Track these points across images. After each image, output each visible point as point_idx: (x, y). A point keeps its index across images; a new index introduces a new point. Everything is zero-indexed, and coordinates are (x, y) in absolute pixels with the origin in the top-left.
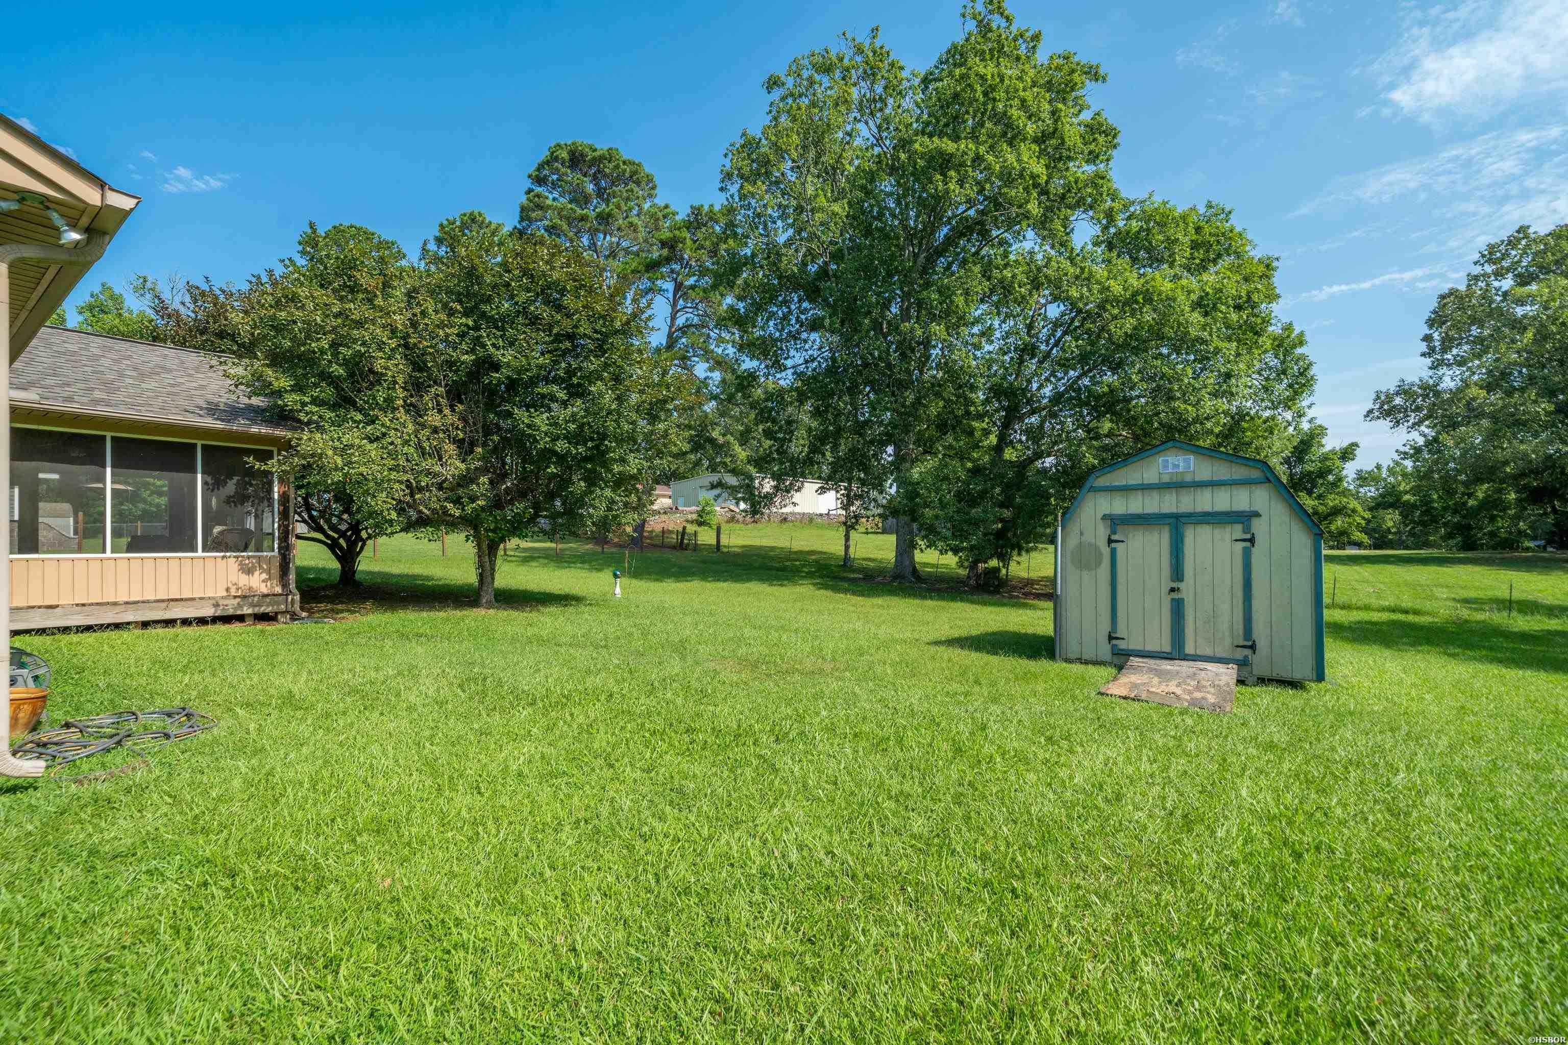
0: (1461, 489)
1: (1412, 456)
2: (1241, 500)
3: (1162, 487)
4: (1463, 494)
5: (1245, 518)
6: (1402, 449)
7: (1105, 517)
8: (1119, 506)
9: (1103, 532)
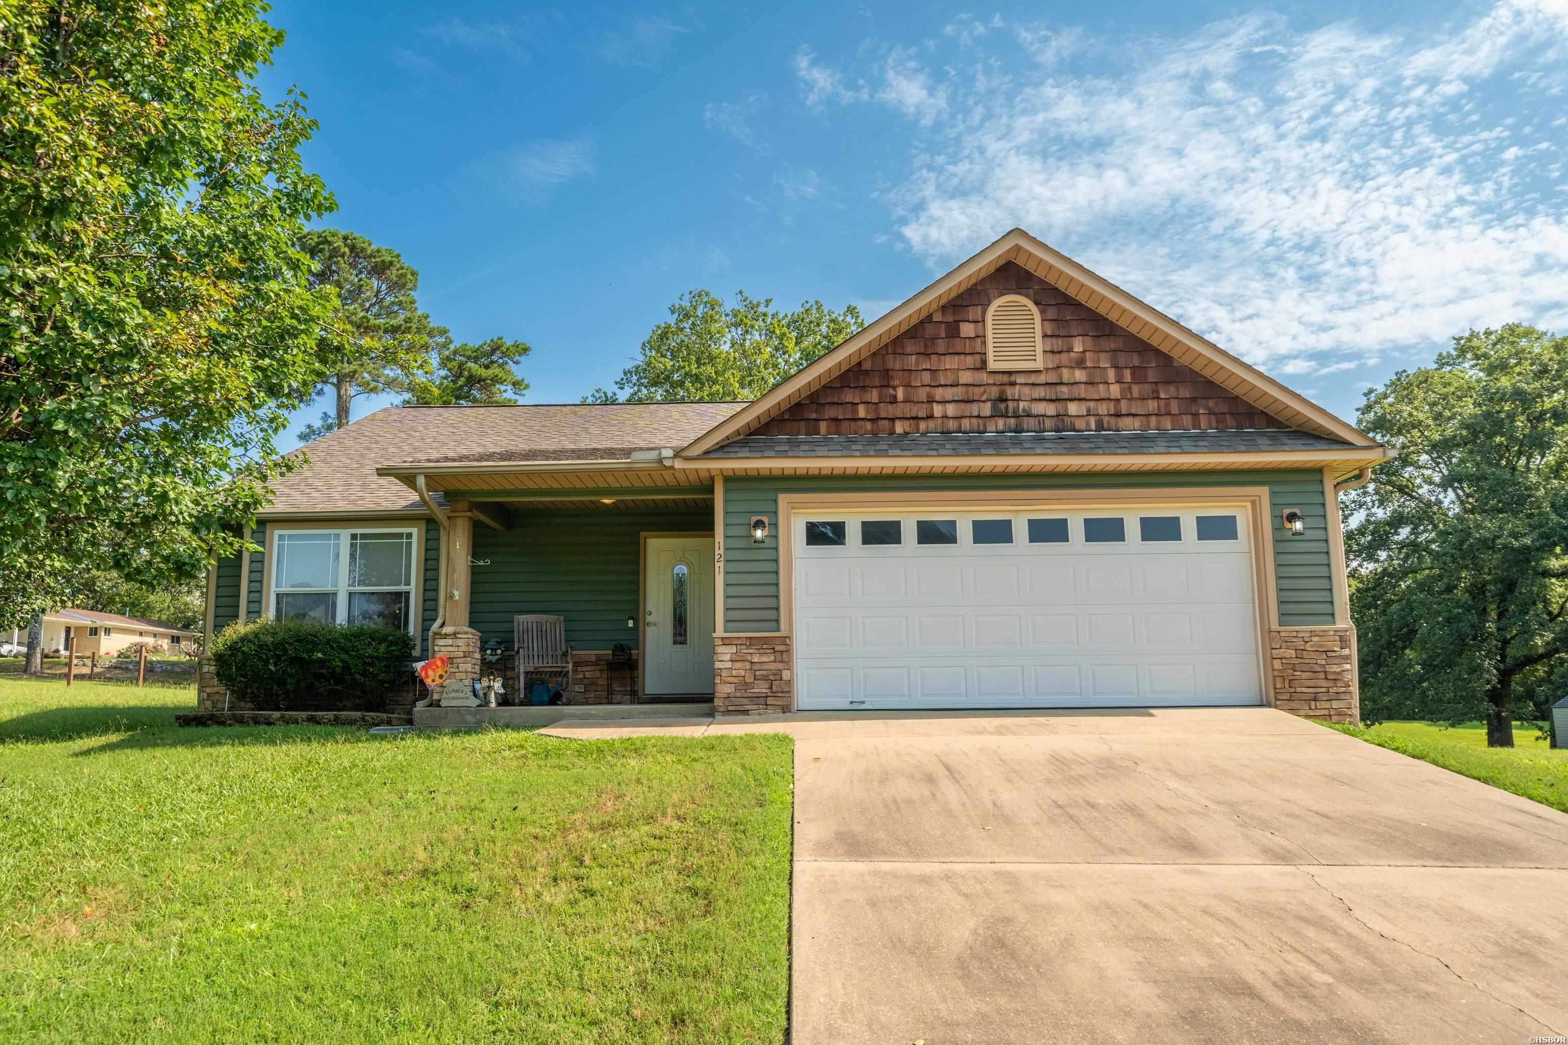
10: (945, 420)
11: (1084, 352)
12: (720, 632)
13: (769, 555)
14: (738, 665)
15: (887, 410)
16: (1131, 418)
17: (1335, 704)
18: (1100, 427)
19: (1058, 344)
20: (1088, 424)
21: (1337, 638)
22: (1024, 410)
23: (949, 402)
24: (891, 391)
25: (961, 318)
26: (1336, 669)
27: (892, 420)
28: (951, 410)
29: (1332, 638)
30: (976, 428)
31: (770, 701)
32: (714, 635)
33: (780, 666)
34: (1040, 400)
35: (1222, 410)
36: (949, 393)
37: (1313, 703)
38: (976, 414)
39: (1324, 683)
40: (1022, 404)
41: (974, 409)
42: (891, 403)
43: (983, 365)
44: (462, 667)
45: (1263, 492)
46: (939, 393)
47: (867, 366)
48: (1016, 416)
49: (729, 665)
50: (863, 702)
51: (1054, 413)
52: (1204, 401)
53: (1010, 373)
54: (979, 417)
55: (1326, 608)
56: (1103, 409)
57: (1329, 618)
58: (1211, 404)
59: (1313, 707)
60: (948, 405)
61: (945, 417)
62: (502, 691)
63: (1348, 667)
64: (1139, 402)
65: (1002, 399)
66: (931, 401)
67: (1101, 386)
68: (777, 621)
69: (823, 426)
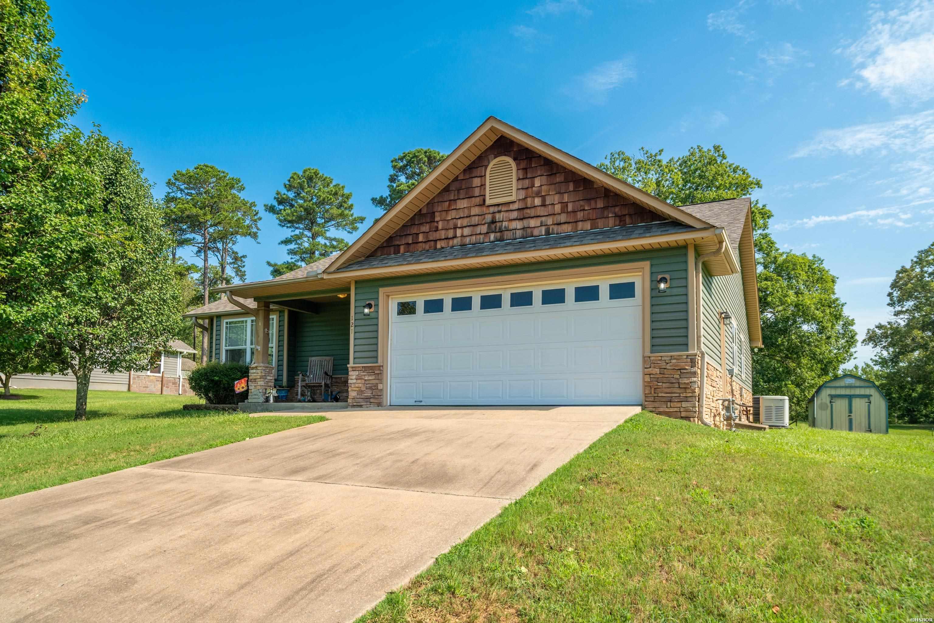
0: (909, 386)
1: (880, 363)
2: (867, 392)
3: (846, 387)
4: (909, 389)
5: (868, 396)
6: (874, 358)
7: (829, 395)
8: (833, 392)
9: (828, 399)
10: (463, 238)
11: (541, 186)
12: (351, 364)
13: (374, 322)
14: (359, 381)
15: (433, 236)
16: (566, 225)
17: (684, 404)
18: (548, 233)
19: (527, 183)
20: (541, 231)
21: (689, 360)
22: (505, 227)
23: (465, 227)
24: (436, 224)
25: (473, 175)
26: (685, 380)
27: (435, 241)
28: (466, 231)
29: (685, 360)
30: (478, 241)
31: (372, 400)
32: (348, 366)
33: (377, 381)
34: (514, 220)
35: (624, 213)
36: (465, 222)
37: (669, 403)
38: (478, 232)
39: (678, 391)
40: (504, 224)
41: (478, 230)
42: (435, 231)
43: (483, 203)
44: (259, 383)
45: (646, 265)
46: (459, 223)
47: (424, 211)
48: (501, 231)
49: (355, 381)
50: (421, 401)
51: (522, 227)
52: (613, 209)
53: (498, 205)
54: (480, 234)
55: (681, 340)
56: (550, 221)
57: (684, 347)
58: (617, 209)
59: (669, 406)
60: (464, 229)
61: (462, 236)
62: (276, 395)
63: (695, 379)
64: (572, 214)
65: (493, 222)
66: (455, 228)
67: (550, 206)
68: (377, 357)
69: (402, 248)
